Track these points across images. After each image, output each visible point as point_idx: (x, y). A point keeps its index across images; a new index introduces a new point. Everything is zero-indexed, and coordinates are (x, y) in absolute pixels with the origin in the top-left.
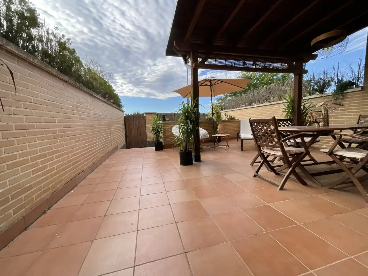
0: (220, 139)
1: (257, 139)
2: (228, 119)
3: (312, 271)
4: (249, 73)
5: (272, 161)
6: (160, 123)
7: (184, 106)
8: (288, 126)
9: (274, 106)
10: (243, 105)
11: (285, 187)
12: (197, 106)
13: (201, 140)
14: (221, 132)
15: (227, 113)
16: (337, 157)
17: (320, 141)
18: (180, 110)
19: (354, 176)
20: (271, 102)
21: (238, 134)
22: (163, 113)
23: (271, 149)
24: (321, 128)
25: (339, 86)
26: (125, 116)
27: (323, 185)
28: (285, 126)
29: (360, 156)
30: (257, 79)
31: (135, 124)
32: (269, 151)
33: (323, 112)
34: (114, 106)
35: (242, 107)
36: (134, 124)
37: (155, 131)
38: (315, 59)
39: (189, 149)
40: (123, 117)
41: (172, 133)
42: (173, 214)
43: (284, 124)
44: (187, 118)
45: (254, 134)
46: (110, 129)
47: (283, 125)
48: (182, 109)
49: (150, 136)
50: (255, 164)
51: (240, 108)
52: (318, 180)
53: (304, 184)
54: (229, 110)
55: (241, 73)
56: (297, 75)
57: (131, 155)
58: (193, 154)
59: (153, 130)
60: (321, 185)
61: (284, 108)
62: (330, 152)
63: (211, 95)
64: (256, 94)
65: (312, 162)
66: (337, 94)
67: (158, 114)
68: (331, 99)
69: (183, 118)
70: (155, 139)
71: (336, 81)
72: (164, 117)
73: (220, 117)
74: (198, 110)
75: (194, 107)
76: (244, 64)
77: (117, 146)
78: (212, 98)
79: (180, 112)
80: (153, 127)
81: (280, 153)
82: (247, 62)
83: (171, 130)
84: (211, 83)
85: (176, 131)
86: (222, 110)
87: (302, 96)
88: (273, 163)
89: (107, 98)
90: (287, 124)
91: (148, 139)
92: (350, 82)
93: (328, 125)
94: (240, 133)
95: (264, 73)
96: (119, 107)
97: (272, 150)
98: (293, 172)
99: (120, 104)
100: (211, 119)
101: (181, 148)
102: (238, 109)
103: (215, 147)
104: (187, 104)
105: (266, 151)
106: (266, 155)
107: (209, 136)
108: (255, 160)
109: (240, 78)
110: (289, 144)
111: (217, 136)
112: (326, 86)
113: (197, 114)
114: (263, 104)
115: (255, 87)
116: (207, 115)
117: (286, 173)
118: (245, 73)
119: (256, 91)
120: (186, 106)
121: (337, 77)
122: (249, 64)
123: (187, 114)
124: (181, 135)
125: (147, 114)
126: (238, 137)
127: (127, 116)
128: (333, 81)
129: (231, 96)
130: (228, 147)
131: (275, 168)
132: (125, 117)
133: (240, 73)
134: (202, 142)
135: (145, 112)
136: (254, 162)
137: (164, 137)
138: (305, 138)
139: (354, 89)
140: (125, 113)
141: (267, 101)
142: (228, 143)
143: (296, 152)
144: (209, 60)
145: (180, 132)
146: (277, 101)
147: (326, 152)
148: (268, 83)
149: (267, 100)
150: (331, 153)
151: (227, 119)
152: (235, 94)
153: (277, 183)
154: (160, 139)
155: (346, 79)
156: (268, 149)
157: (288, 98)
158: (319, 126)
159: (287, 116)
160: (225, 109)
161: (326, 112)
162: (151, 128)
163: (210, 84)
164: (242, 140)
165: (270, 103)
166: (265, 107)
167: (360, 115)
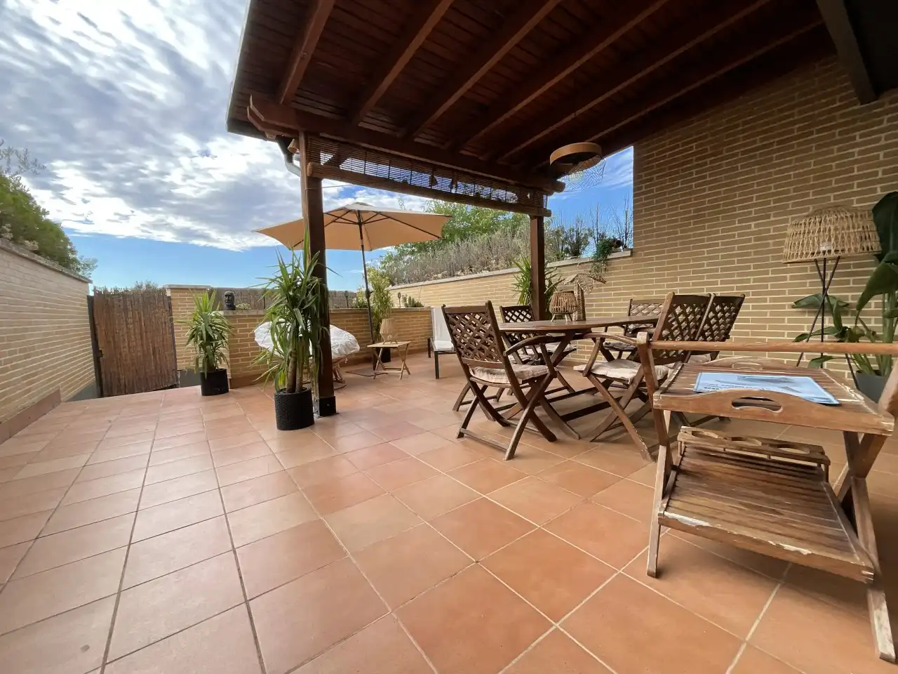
0: (387, 355)
1: (460, 350)
2: (406, 305)
3: (557, 625)
4: (450, 204)
5: (497, 398)
6: (217, 317)
7: (283, 269)
8: (522, 321)
9: (500, 279)
10: (437, 273)
11: (518, 451)
12: (320, 271)
13: (338, 360)
14: (390, 337)
15: (403, 292)
16: (598, 378)
17: (575, 349)
18: (273, 281)
19: (625, 413)
20: (492, 270)
21: (429, 340)
22: (227, 290)
23: (488, 372)
24: (575, 323)
25: (600, 246)
26: (92, 294)
27: (582, 436)
28: (518, 320)
29: (630, 373)
30: (468, 219)
31: (134, 317)
32: (485, 377)
33: (576, 293)
34: (42, 262)
35: (435, 278)
36: (130, 321)
37: (202, 339)
38: (561, 191)
39: (301, 383)
40: (86, 300)
41: (256, 344)
42: (241, 578)
43: (516, 316)
44: (293, 302)
45: (454, 341)
46: (24, 337)
47: (513, 320)
48: (280, 278)
49: (188, 355)
50: (462, 407)
51: (431, 282)
52: (574, 428)
53: (552, 438)
54: (408, 285)
55: (433, 203)
56: (535, 217)
57: (112, 418)
58: (315, 397)
59: (193, 336)
60: (577, 436)
61: (515, 284)
62: (587, 371)
63: (362, 246)
64: (463, 252)
65: (565, 392)
66: (598, 261)
67: (211, 291)
68: (589, 269)
69: (281, 303)
70: (201, 361)
71: (596, 236)
72: (229, 300)
73: (387, 300)
74: (324, 281)
75: (313, 275)
76: (433, 182)
77: (58, 393)
78: (363, 252)
79: (274, 286)
80: (194, 326)
81: (504, 380)
82: (438, 179)
83: (253, 335)
84: (361, 219)
85: (264, 336)
86: (393, 285)
87: (546, 261)
88: (498, 401)
89: (9, 236)
90: (521, 317)
91: (182, 365)
92: (615, 240)
93: (585, 319)
94: (433, 338)
95: (479, 208)
96: (66, 266)
97: (491, 374)
98: (531, 416)
99: (71, 256)
100: (365, 306)
101: (280, 383)
102: (427, 282)
103: (376, 374)
104: (293, 265)
105: (480, 376)
106: (480, 386)
107: (358, 347)
108: (462, 400)
109: (431, 213)
110: (524, 357)
111: (378, 349)
112: (581, 244)
113: (322, 291)
114: (478, 275)
115: (464, 235)
116: (354, 295)
117: (519, 420)
118: (441, 202)
119: (463, 246)
120: (290, 270)
121: (597, 230)
122: (443, 183)
123: (291, 293)
124: (277, 348)
125: (176, 289)
126: (429, 348)
127: (98, 294)
128: (591, 236)
129: (412, 253)
130: (405, 373)
131: (500, 413)
132: (90, 299)
133: (431, 201)
134: (343, 365)
135: (169, 286)
136: (461, 403)
137: (231, 356)
138: (547, 345)
139: (622, 253)
140: (91, 286)
141: (486, 268)
142: (407, 362)
143: (533, 375)
144: (349, 160)
145: (274, 340)
146: (504, 268)
147: (581, 372)
148: (489, 229)
149: (485, 265)
150: (589, 373)
151: (403, 306)
152: (422, 248)
153: (502, 445)
154: (218, 362)
155: (610, 235)
156: (483, 371)
157: (521, 263)
158: (571, 319)
159: (521, 300)
160: (399, 283)
161: (580, 294)
162: (189, 332)
163: (357, 221)
164: (437, 353)
165: (491, 273)
166: (481, 281)
167: (631, 300)
